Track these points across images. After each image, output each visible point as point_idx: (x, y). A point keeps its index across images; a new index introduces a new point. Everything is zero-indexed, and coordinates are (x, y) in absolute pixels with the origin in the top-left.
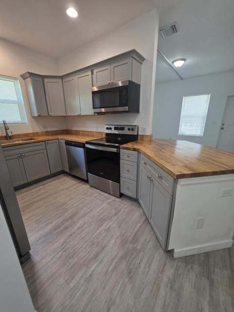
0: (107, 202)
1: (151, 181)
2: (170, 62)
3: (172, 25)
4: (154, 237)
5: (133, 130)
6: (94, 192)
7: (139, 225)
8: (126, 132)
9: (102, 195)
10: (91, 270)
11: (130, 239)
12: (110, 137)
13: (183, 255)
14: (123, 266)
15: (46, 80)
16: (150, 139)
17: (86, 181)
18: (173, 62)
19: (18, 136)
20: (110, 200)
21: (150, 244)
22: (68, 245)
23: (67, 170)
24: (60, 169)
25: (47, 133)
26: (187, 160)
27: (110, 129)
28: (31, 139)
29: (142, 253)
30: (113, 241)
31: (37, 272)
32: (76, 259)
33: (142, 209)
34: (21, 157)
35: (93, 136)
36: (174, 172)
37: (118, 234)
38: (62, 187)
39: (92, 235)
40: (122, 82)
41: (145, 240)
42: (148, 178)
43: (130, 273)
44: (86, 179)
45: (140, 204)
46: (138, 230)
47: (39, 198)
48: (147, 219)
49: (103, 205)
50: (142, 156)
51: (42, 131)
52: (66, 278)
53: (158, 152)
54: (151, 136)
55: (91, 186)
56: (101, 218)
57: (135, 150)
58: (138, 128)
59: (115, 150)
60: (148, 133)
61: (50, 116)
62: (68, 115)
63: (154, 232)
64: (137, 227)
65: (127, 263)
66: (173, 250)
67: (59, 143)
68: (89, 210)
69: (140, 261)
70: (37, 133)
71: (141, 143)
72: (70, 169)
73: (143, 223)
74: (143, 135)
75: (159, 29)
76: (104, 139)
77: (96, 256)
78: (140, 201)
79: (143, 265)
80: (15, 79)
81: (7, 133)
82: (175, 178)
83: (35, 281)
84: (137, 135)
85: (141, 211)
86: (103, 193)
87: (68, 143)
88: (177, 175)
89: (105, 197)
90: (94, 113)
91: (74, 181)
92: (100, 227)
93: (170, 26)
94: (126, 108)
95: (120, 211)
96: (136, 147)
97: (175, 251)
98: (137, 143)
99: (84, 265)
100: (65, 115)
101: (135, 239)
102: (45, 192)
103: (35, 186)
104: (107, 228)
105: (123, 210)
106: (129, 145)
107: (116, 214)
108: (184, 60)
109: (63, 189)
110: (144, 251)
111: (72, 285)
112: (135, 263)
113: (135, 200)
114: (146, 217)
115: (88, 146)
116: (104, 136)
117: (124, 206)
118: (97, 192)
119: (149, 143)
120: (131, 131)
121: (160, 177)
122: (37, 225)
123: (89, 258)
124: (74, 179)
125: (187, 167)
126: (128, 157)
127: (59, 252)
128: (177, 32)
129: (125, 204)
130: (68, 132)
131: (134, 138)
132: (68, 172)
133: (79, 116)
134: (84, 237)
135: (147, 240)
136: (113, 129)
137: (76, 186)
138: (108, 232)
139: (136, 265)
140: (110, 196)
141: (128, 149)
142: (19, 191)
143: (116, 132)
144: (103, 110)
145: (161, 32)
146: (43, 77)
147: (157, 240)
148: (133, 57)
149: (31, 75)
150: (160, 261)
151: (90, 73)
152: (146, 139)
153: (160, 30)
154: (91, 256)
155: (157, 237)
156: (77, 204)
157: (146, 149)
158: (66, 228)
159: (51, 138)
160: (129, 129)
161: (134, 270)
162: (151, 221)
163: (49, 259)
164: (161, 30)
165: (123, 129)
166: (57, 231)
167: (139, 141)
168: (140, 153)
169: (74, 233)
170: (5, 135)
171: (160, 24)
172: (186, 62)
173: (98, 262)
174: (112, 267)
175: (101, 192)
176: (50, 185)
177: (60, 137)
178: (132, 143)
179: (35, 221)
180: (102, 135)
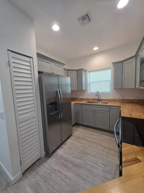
22: (53, 173)
68: (84, 177)
81: (98, 98)
122: (68, 149)
146: (123, 61)
169: (62, 174)
179: (70, 147)
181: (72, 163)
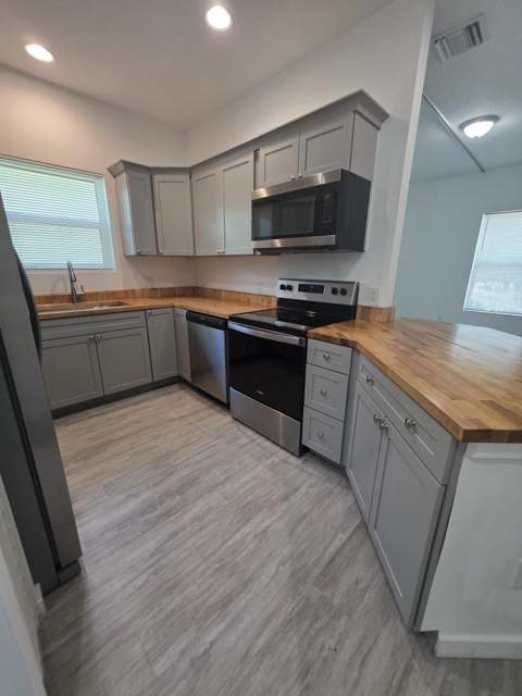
0: (269, 462)
1: (384, 429)
2: (453, 126)
3: (469, 23)
4: (380, 580)
5: (344, 292)
6: (240, 434)
7: (342, 537)
8: (327, 297)
9: (258, 444)
10: (210, 638)
11: (317, 571)
12: (287, 309)
13: (465, 653)
14: (290, 647)
15: (157, 178)
16: (388, 319)
17: (226, 406)
18: (462, 127)
19: (94, 296)
20: (275, 459)
21: (367, 595)
22: (164, 557)
23: (187, 375)
24: (173, 373)
25: (154, 293)
26: (494, 385)
27: (290, 288)
28: (120, 304)
29: (344, 619)
30: (271, 569)
31: (88, 612)
32: (179, 599)
33: (354, 495)
34: (95, 340)
35: (249, 303)
36: (458, 423)
37: (286, 552)
38: (173, 414)
39: (223, 543)
40: (325, 175)
41: (356, 584)
42: (376, 420)
43: (305, 672)
44: (225, 401)
45: (348, 479)
46: (338, 552)
47: (121, 433)
48: (364, 525)
49: (258, 469)
50: (362, 360)
51: (144, 287)
52: (148, 647)
53: (407, 353)
54: (390, 311)
55: (237, 420)
56: (250, 502)
57: (344, 343)
58: (358, 288)
59: (295, 340)
60: (384, 302)
61: (159, 255)
62: (198, 254)
63: (382, 567)
64: (337, 543)
65: (302, 639)
66: (434, 635)
67: (175, 315)
68: (222, 478)
69: (338, 642)
70: (133, 291)
71: (362, 327)
72: (193, 374)
73: (354, 532)
74: (369, 308)
75: (432, 37)
76: (274, 312)
77: (225, 603)
78: (350, 473)
79: (344, 655)
80: (98, 176)
81: (73, 289)
82: (460, 437)
83: (79, 635)
84: (355, 307)
85: (350, 500)
86: (260, 440)
87: (193, 317)
88: (466, 431)
89: (264, 449)
90: (255, 250)
91: (199, 403)
92: (245, 524)
93: (465, 26)
94: (331, 239)
95: (296, 490)
96: (348, 335)
97: (441, 637)
98: (354, 326)
99: (194, 619)
100: (191, 254)
101: (328, 576)
102: (135, 422)
103: (118, 404)
104: (259, 530)
105: (303, 490)
106: (332, 330)
107: (286, 498)
108: (494, 118)
109: (174, 419)
110: (349, 615)
111: (159, 669)
112: (324, 646)
113: (338, 469)
114: (363, 518)
115: (233, 326)
116: (274, 305)
117: (308, 479)
118: (246, 435)
119: (384, 327)
120: (339, 295)
121: (411, 426)
122: (106, 497)
123: (209, 603)
124: (200, 397)
125: (495, 406)
126: (327, 359)
127: (143, 572)
128: (481, 41)
129: (311, 475)
130: (196, 292)
131: (345, 314)
132: (189, 380)
133: (221, 257)
134: (204, 543)
135: (361, 586)
136: (296, 288)
137: (202, 415)
138: (261, 540)
139: (325, 653)
140: (278, 449)
141: (327, 339)
142: (85, 412)
143: (303, 296)
144: (278, 243)
145: (438, 45)
146: (152, 171)
147: (388, 590)
148: (356, 112)
149: (128, 166)
150: (393, 654)
151: (251, 157)
152: (378, 318)
153: (435, 40)
154: (213, 599)
155: (388, 583)
156: (198, 458)
157: (376, 343)
158: (168, 514)
159: (159, 302)
160: (334, 291)
161: (317, 666)
162: (375, 533)
163: (117, 586)
164: (436, 42)
165: (319, 289)
166: (145, 518)
167: (358, 320)
168: (359, 352)
169: (183, 529)
170: (69, 292)
171: (434, 25)
172: (499, 124)
173: (228, 620)
174: (261, 643)
175: (256, 436)
176: (149, 406)
177: (177, 302)
178: (339, 324)
179: (104, 486)
180: (269, 303)
181: (170, 494)
